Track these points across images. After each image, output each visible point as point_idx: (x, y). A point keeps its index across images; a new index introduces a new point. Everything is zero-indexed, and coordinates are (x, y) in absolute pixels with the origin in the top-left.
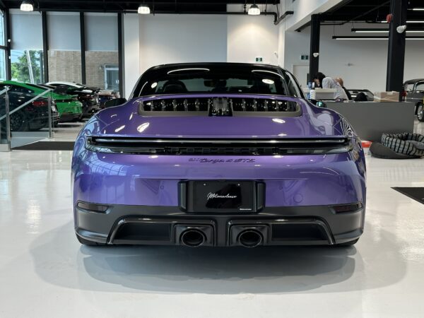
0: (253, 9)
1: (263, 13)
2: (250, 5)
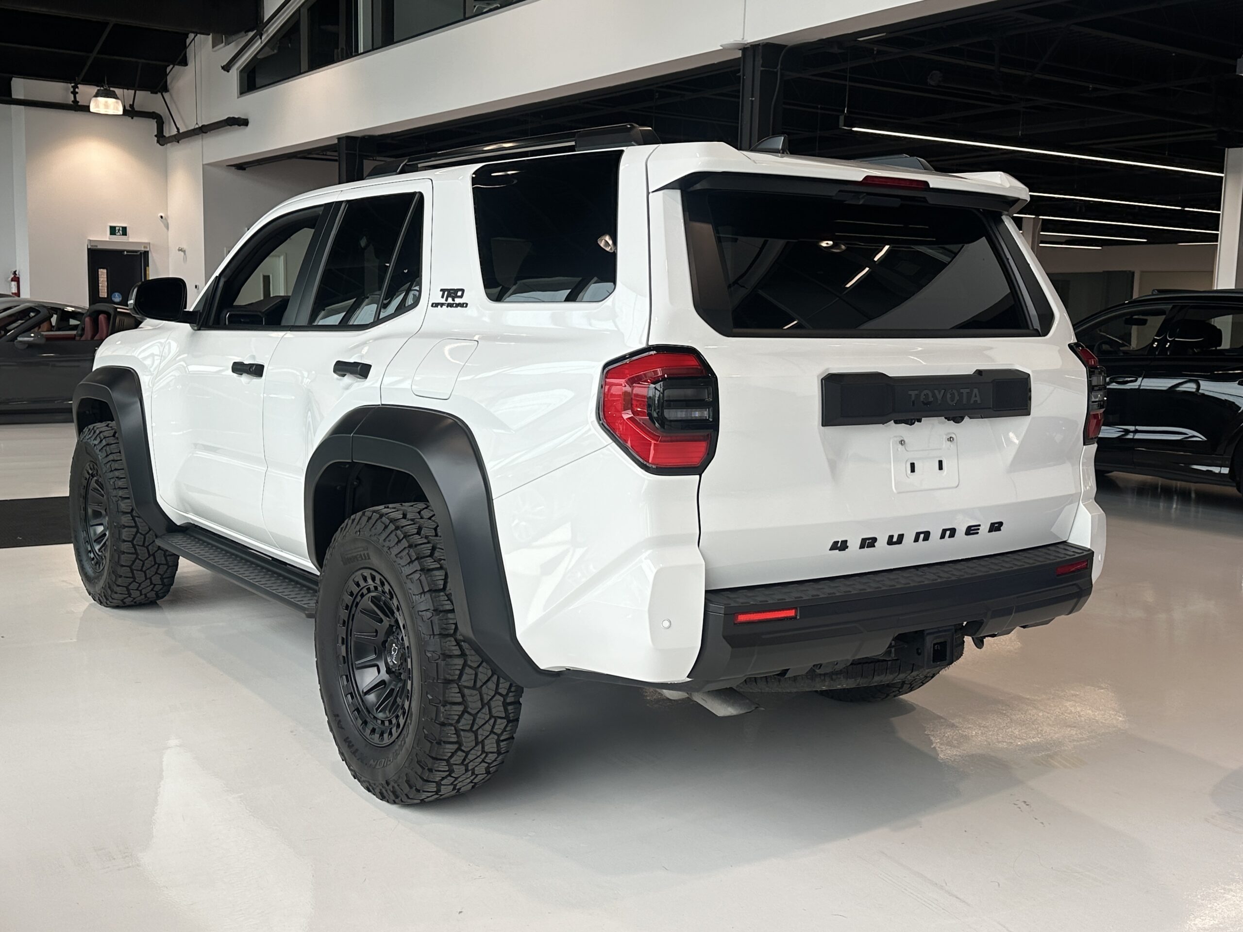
0: (101, 100)
1: (130, 112)
2: (94, 89)
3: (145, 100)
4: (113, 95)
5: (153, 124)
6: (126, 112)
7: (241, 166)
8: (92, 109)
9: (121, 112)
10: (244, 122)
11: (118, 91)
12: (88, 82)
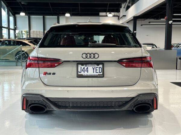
1: (114, 16)
2: (109, 13)
3: (116, 14)
4: (111, 14)
5: (117, 17)
6: (113, 16)
7: (128, 22)
8: (108, 16)
9: (112, 16)
10: (125, 16)
11: (112, 13)
12: (108, 12)
